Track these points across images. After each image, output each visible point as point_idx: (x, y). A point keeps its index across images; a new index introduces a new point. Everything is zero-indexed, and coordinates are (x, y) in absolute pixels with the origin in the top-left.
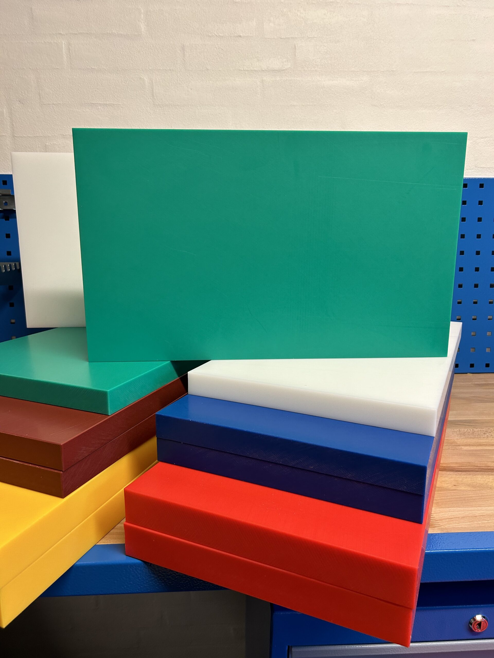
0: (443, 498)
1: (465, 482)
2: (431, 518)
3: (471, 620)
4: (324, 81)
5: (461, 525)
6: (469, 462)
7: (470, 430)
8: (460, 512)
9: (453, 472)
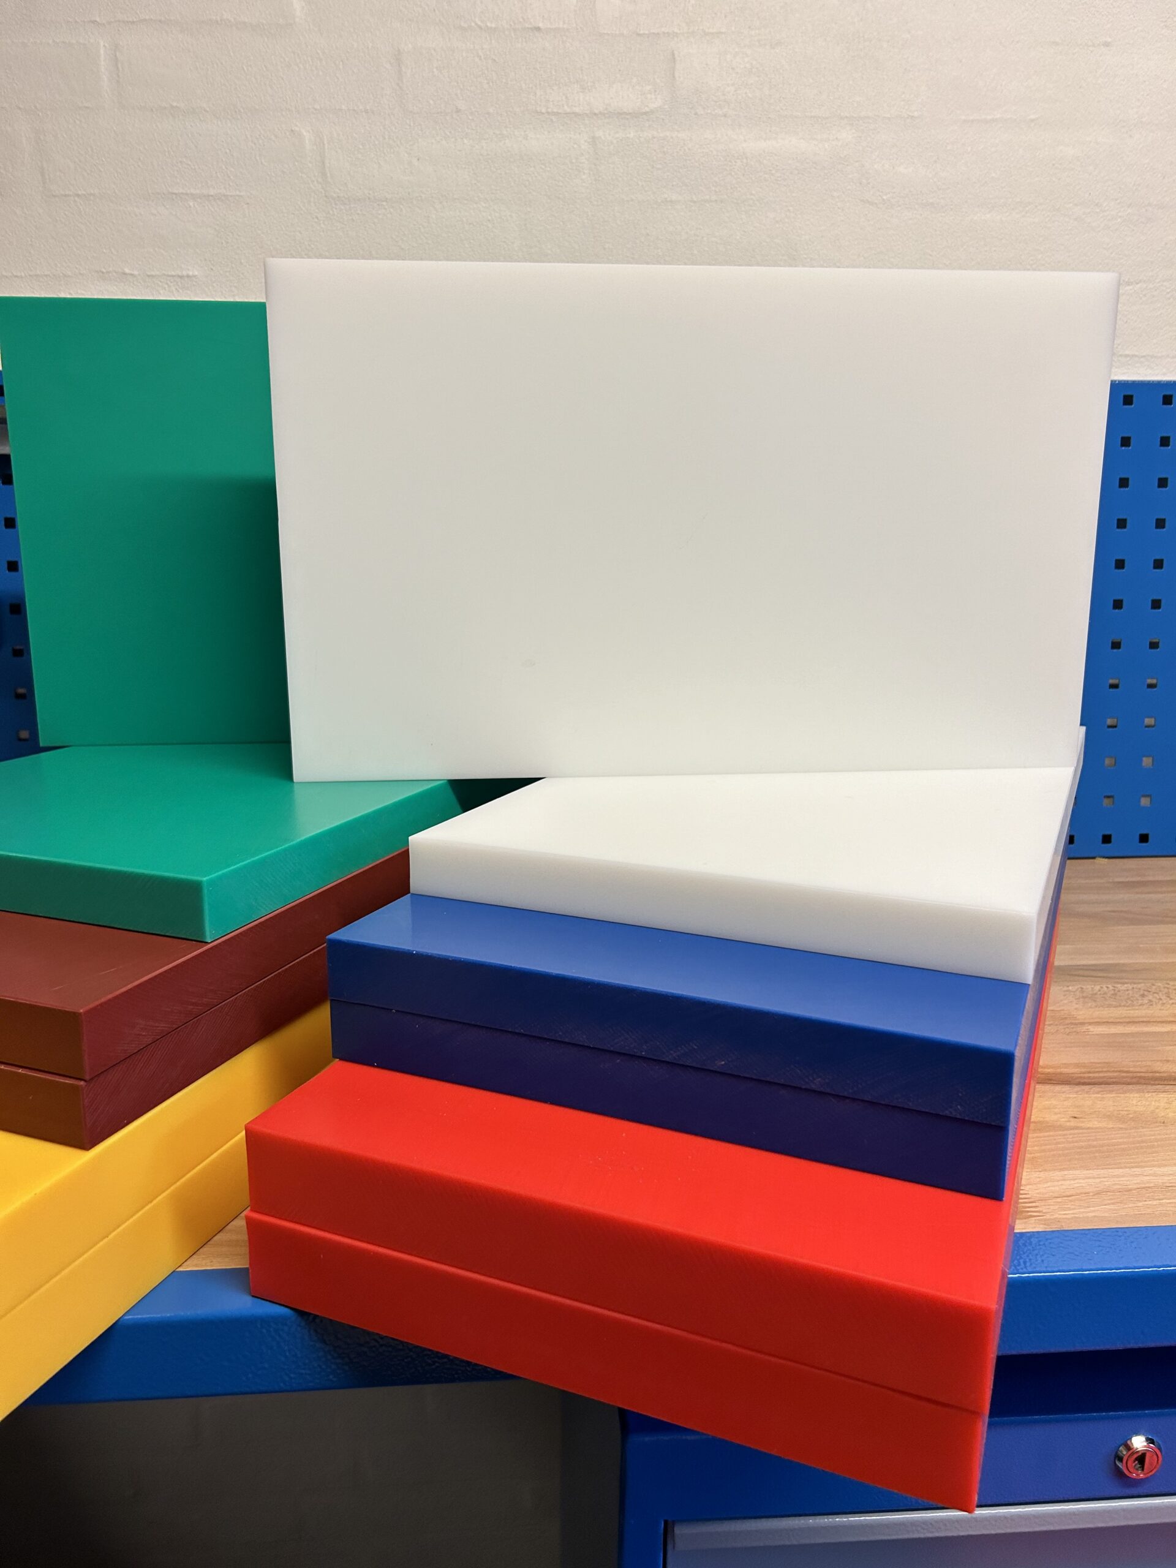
0: (1048, 1147)
1: (1100, 1110)
2: (1021, 1196)
3: (1121, 1448)
4: (745, 141)
5: (1094, 1211)
6: (1107, 1063)
7: (1108, 987)
8: (1090, 1180)
9: (1069, 1086)
